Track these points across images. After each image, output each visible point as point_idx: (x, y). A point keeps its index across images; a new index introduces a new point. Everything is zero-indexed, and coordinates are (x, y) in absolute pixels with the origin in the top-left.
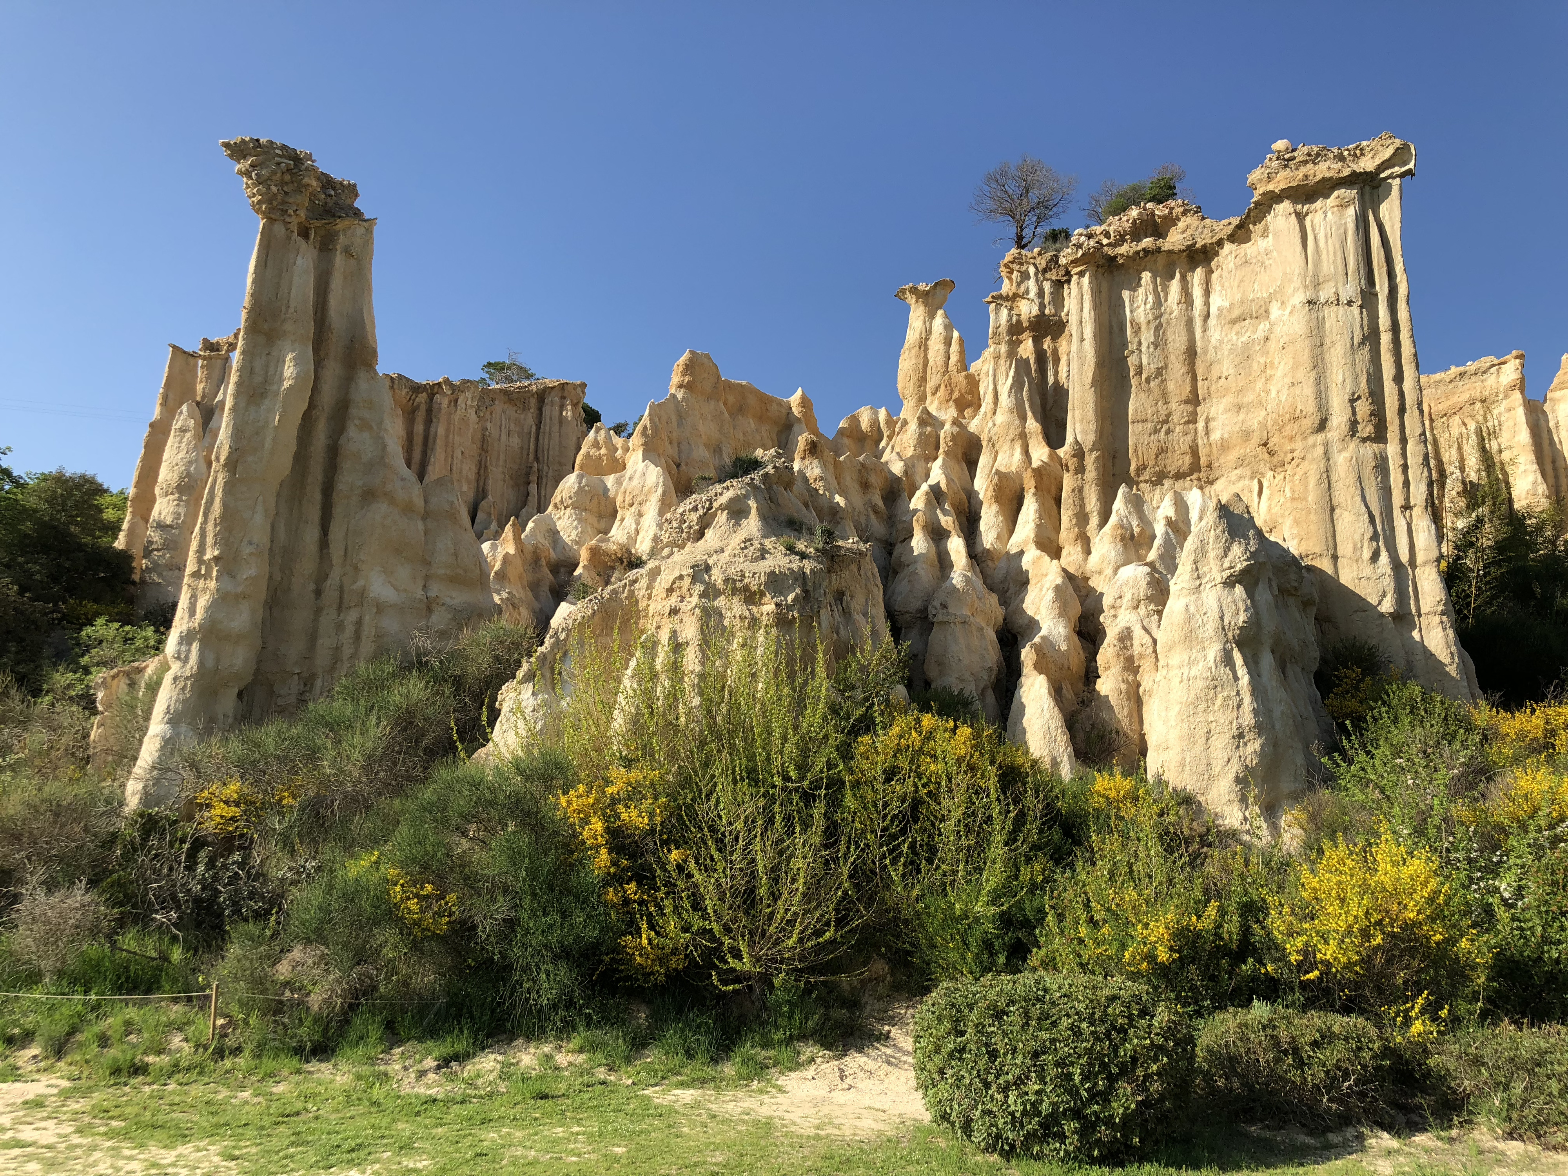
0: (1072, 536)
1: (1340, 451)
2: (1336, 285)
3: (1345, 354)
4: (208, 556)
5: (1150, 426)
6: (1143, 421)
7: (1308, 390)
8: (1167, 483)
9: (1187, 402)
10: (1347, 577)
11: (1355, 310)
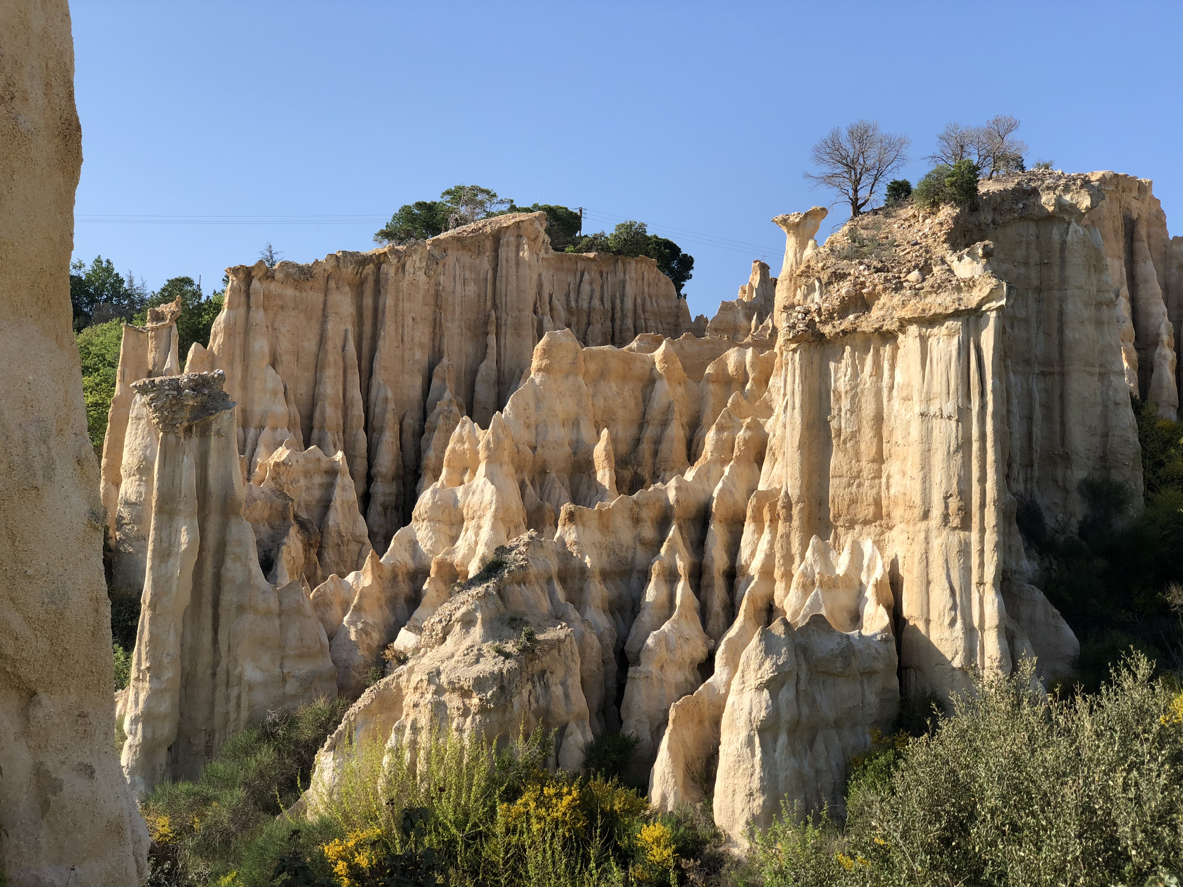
0: (780, 573)
1: (936, 537)
2: (941, 403)
3: (943, 460)
4: (143, 668)
5: (845, 480)
6: (840, 477)
7: (917, 486)
8: (858, 528)
9: (873, 461)
10: (935, 637)
11: (953, 423)
